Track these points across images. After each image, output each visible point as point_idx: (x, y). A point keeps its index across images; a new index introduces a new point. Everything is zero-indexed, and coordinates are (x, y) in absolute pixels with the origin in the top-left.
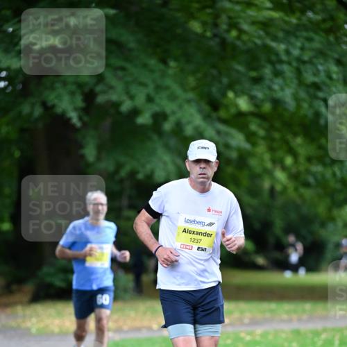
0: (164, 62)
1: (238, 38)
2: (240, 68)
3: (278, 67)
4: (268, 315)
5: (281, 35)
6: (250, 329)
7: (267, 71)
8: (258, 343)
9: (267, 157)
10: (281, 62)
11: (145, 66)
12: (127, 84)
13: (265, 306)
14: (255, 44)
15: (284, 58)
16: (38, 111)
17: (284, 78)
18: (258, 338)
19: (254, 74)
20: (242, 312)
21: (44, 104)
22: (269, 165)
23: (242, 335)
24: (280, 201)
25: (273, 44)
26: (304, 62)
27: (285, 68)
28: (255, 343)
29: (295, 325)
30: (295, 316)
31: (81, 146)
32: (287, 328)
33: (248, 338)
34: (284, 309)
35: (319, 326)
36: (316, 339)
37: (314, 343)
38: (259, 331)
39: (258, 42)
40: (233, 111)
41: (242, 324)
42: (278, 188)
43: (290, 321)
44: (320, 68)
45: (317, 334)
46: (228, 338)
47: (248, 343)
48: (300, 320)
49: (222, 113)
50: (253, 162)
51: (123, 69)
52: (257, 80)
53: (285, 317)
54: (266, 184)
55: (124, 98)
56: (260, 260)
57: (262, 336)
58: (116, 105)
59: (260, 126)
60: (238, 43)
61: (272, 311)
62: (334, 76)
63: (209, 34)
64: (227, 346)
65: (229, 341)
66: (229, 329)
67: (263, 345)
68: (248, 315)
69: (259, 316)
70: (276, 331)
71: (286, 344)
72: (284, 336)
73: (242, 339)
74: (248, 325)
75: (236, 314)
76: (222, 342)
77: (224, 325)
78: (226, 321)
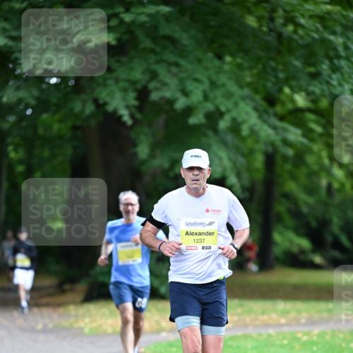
0: (220, 57)
1: (295, 32)
2: (297, 64)
3: (336, 61)
4: (325, 315)
5: (339, 29)
6: (307, 329)
7: (325, 67)
8: (316, 344)
9: (324, 154)
10: (339, 57)
11: (199, 61)
12: (181, 81)
13: (322, 306)
14: (314, 38)
15: (343, 53)
16: (90, 108)
17: (342, 74)
18: (315, 338)
19: (312, 70)
20: (299, 312)
21: (96, 101)
22: (326, 162)
23: (299, 335)
24: (337, 198)
25: (332, 38)
27: (343, 63)
28: (312, 343)
31: (135, 145)
32: (345, 328)
33: (305, 338)
38: (316, 331)
39: (316, 36)
40: (290, 106)
41: (299, 323)
42: (336, 185)
46: (284, 338)
47: (304, 344)
49: (279, 109)
50: (310, 159)
51: (177, 65)
52: (315, 76)
54: (324, 182)
55: (178, 95)
56: (318, 259)
57: (319, 336)
58: (171, 102)
59: (317, 122)
60: (296, 37)
61: (329, 311)
63: (265, 29)
64: (283, 346)
65: (285, 342)
66: (286, 329)
67: (320, 346)
68: (305, 315)
69: (316, 316)
70: (334, 331)
71: (344, 345)
72: (341, 336)
73: (299, 339)
74: (304, 325)
75: (293, 314)
76: (278, 342)
77: (281, 325)
78: (283, 321)
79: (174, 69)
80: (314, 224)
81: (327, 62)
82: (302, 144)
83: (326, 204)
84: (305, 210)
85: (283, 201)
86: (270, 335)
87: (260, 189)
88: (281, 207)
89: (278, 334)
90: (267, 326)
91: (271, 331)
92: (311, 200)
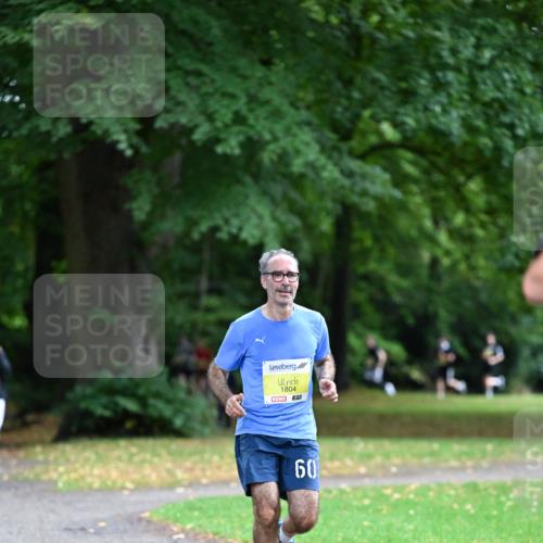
0: (267, 63)
1: (380, 27)
2: (382, 77)
3: (440, 74)
4: (426, 460)
6: (400, 482)
7: (423, 82)
8: (414, 504)
9: (426, 211)
10: (445, 67)
11: (234, 70)
13: (422, 446)
14: (407, 38)
15: (451, 61)
17: (449, 95)
18: (412, 496)
19: (404, 85)
20: (387, 456)
22: (428, 224)
23: (388, 492)
24: (446, 283)
25: (438, 34)
26: (482, 68)
27: (451, 76)
28: (408, 503)
29: (470, 477)
30: (469, 463)
32: (457, 480)
33: (397, 496)
34: (452, 451)
35: (507, 478)
36: (503, 499)
37: (500, 504)
38: (414, 485)
39: (411, 34)
40: (373, 139)
41: (387, 474)
42: (446, 262)
43: (463, 468)
44: (506, 76)
45: (504, 489)
46: (365, 496)
47: (395, 506)
48: (476, 468)
49: (354, 143)
50: (403, 223)
52: (408, 96)
53: (454, 463)
54: (426, 256)
55: (201, 119)
57: (416, 493)
58: (188, 131)
59: (413, 163)
60: (380, 36)
61: (433, 454)
62: (528, 90)
63: (334, 20)
64: (364, 509)
65: (367, 502)
66: (367, 482)
67: (419, 508)
68: (397, 461)
69: (414, 461)
70: (440, 485)
71: (456, 506)
72: (452, 492)
73: (387, 498)
74: (395, 475)
75: (379, 459)
76: (355, 503)
77: (361, 476)
78: (363, 470)
79: (193, 81)
80: (411, 321)
81: (427, 75)
82: (392, 198)
83: (429, 290)
84: (397, 298)
85: (363, 285)
86: (342, 492)
87: (326, 266)
88: (359, 295)
89: (355, 489)
90: (338, 477)
91: (344, 486)
92: (405, 283)
